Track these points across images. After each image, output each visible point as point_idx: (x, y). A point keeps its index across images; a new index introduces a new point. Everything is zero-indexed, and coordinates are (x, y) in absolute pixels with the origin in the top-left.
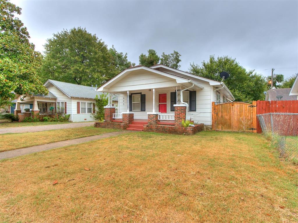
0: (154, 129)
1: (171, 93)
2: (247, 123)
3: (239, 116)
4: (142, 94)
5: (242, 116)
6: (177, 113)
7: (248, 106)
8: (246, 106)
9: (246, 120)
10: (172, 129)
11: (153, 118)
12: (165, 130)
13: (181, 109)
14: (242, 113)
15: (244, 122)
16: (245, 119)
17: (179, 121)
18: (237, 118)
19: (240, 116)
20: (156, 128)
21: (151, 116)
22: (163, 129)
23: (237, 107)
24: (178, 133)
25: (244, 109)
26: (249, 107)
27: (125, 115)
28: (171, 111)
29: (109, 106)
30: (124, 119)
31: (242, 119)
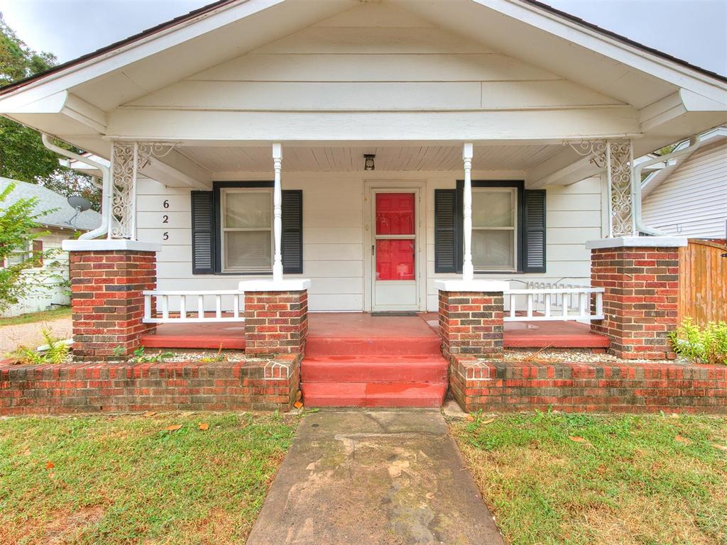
0: (549, 392)
1: (437, 192)
2: (717, 312)
3: (694, 288)
5: (703, 290)
6: (637, 285)
7: (720, 253)
8: (713, 253)
9: (715, 303)
10: (672, 383)
11: (483, 315)
12: (623, 392)
13: (659, 263)
14: (703, 278)
15: (709, 307)
16: (713, 299)
17: (648, 328)
18: (688, 295)
19: (699, 289)
20: (564, 385)
21: (474, 301)
22: (609, 385)
23: (687, 256)
24: (713, 401)
25: (708, 264)
26: (722, 256)
27: (268, 301)
28: (438, 270)
29: (105, 237)
30: (262, 329)
31: (704, 298)
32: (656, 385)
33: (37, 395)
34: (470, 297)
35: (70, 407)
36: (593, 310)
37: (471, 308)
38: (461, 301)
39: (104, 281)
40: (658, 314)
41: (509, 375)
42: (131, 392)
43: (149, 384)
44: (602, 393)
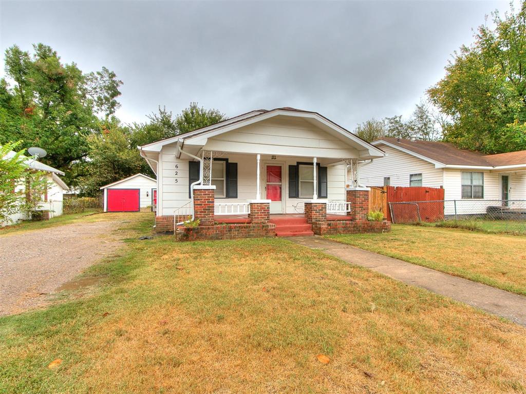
0: (341, 229)
1: (289, 166)
4: (229, 162)
6: (359, 201)
7: (380, 191)
8: (378, 192)
11: (321, 210)
13: (364, 195)
14: (375, 200)
16: (378, 208)
19: (374, 205)
22: (354, 227)
23: (371, 194)
25: (377, 196)
26: (381, 193)
27: (260, 206)
28: (290, 197)
29: (199, 184)
30: (258, 215)
31: (376, 207)
32: (364, 226)
33: (201, 235)
34: (318, 205)
35: (212, 238)
36: (347, 209)
37: (318, 208)
38: (315, 206)
39: (207, 199)
40: (364, 209)
41: (331, 225)
42: (230, 233)
43: (236, 231)
44: (352, 229)
